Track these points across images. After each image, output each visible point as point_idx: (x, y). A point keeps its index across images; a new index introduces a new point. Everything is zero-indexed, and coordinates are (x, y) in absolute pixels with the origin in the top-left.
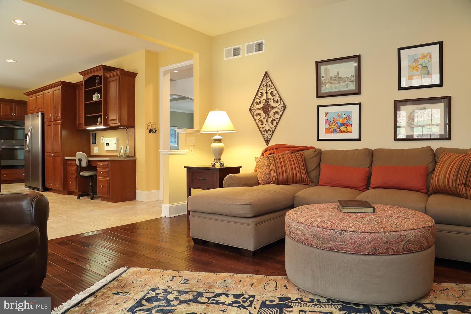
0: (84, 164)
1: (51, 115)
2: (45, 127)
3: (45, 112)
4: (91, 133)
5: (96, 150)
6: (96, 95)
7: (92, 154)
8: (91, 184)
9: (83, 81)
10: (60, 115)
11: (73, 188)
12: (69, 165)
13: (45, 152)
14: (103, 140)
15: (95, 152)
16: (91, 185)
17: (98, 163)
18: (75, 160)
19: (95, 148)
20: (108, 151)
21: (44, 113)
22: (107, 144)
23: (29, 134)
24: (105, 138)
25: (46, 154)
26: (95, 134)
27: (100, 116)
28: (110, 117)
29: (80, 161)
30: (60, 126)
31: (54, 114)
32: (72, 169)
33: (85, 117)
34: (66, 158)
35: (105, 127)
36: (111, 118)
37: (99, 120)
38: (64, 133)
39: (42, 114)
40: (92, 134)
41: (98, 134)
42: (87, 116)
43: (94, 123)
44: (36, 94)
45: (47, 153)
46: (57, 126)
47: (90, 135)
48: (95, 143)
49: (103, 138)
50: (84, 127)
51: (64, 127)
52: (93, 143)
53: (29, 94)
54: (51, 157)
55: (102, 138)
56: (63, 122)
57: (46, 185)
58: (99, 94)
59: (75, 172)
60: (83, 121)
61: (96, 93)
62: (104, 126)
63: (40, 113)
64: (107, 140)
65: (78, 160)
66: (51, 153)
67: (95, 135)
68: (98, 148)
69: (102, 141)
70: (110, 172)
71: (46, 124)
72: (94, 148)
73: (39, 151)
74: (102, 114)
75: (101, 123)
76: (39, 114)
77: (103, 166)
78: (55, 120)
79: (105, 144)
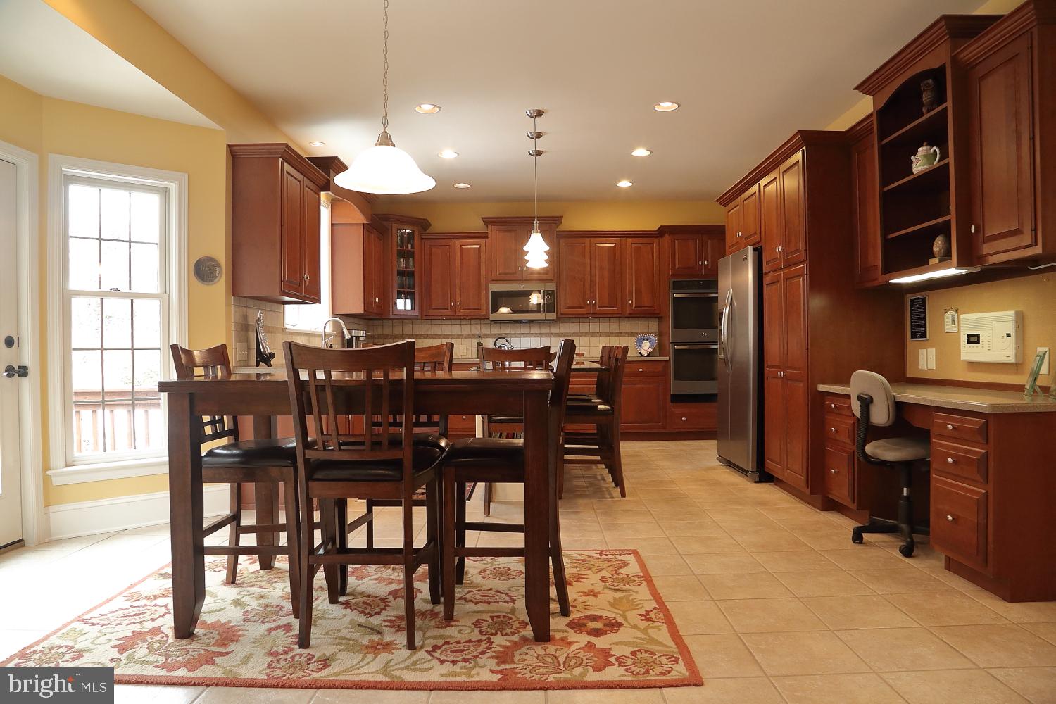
0: (880, 416)
1: (778, 249)
2: (765, 286)
3: (763, 243)
4: (909, 297)
5: (926, 359)
6: (925, 153)
7: (910, 374)
8: (905, 489)
9: (871, 115)
10: (802, 245)
11: (841, 492)
12: (831, 411)
13: (766, 366)
14: (954, 321)
15: (923, 365)
16: (905, 494)
17: (938, 418)
18: (848, 397)
19: (923, 353)
20: (974, 365)
21: (761, 247)
22: (974, 339)
23: (726, 311)
24: (962, 316)
25: (766, 369)
26: (923, 300)
27: (945, 230)
28: (986, 228)
29: (866, 402)
30: (803, 280)
31: (786, 244)
32: (839, 429)
33: (886, 242)
34: (822, 388)
35: (963, 271)
36: (991, 231)
37: (938, 245)
38: (818, 303)
39: (755, 250)
40: (912, 301)
41: (934, 302)
42: (891, 236)
43: (921, 259)
44: (742, 196)
45: (769, 366)
46: (796, 280)
47: (903, 304)
48: (924, 335)
49: (954, 314)
50: (881, 279)
51: (815, 284)
52: (914, 336)
53: (727, 199)
54: (780, 381)
55: (951, 313)
56: (811, 266)
57: (766, 465)
58: (935, 148)
59: (849, 437)
60: (876, 257)
61: (922, 146)
62: (959, 265)
63: (750, 249)
64: (970, 320)
65: (860, 398)
66: (778, 367)
67: (924, 304)
68: (932, 352)
69: (949, 327)
70: (992, 464)
71: (767, 280)
72: (921, 351)
73: (748, 358)
74: (952, 217)
75: (946, 256)
76: (748, 251)
77: (958, 435)
78: (789, 264)
79: (964, 339)
